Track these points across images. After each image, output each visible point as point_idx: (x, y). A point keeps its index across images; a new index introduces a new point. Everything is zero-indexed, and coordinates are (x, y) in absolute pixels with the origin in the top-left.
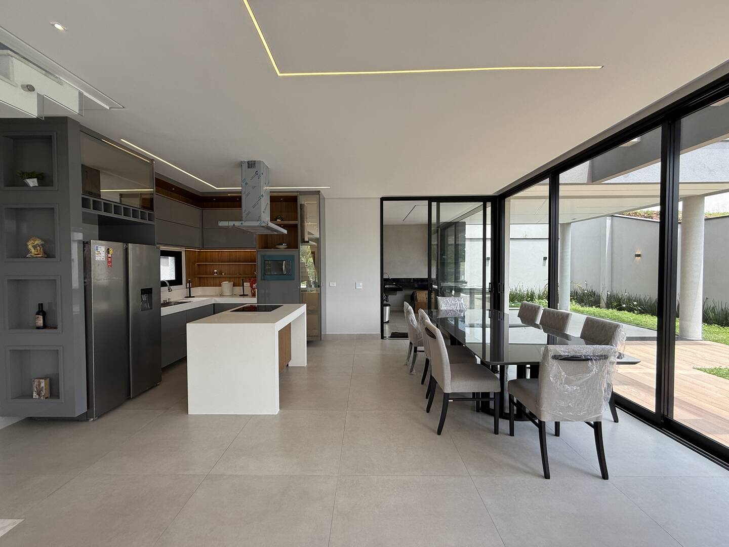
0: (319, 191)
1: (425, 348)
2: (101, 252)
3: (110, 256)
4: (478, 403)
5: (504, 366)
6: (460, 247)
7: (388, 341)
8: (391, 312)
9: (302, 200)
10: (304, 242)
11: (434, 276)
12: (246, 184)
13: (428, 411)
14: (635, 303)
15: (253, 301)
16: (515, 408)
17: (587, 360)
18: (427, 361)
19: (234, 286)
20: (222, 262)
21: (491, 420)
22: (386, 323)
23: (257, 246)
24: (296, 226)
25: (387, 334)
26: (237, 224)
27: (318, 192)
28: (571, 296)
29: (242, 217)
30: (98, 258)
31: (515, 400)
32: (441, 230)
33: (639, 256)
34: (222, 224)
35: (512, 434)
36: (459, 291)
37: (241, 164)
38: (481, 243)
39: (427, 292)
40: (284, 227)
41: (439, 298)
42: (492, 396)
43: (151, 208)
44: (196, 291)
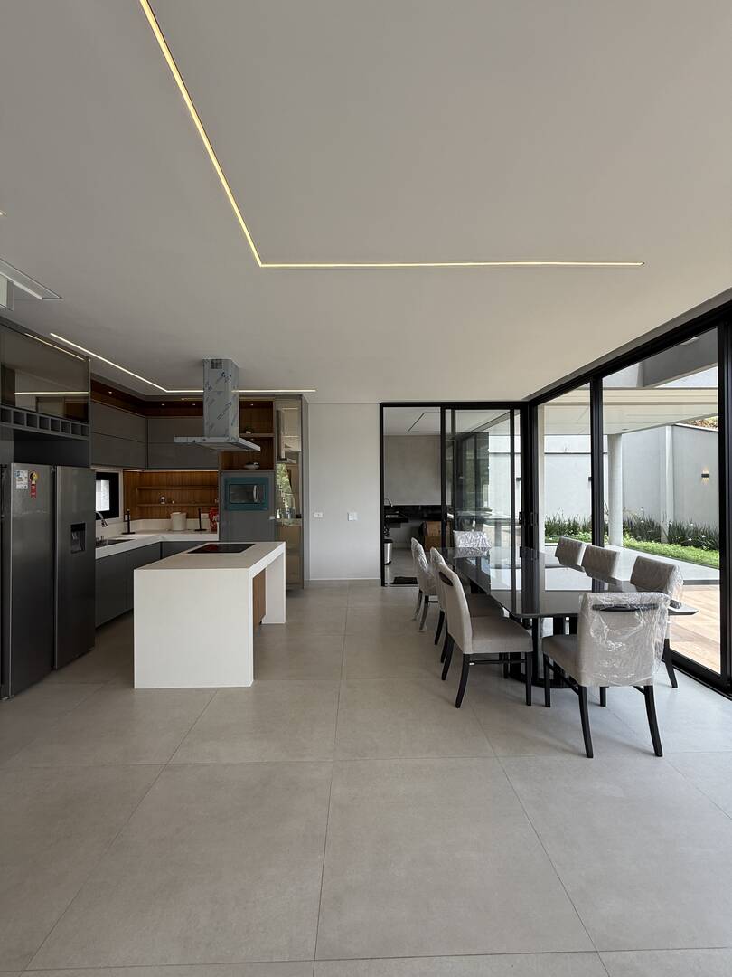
0: (301, 395)
1: (439, 598)
2: (24, 478)
3: (33, 482)
4: (506, 666)
5: (537, 620)
6: (481, 463)
7: (389, 589)
8: (393, 549)
9: (277, 406)
10: (281, 460)
11: (448, 502)
12: (209, 388)
13: (444, 678)
14: (703, 536)
15: (213, 538)
16: (551, 672)
17: (634, 610)
18: (442, 614)
19: (187, 518)
20: (172, 486)
21: (522, 687)
22: (387, 564)
23: (220, 467)
24: (271, 439)
25: (389, 580)
26: (198, 440)
27: (300, 397)
28: (624, 528)
29: (203, 431)
30: (19, 486)
31: (551, 662)
32: (457, 442)
33: (706, 476)
34: (179, 440)
35: (548, 705)
36: (481, 522)
37: (203, 363)
38: (508, 459)
39: (440, 523)
40: (256, 441)
41: (456, 532)
42: (523, 657)
43: (85, 420)
44: (137, 525)
